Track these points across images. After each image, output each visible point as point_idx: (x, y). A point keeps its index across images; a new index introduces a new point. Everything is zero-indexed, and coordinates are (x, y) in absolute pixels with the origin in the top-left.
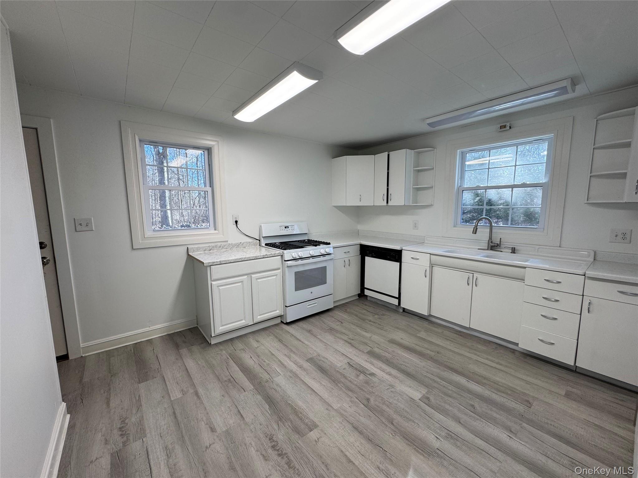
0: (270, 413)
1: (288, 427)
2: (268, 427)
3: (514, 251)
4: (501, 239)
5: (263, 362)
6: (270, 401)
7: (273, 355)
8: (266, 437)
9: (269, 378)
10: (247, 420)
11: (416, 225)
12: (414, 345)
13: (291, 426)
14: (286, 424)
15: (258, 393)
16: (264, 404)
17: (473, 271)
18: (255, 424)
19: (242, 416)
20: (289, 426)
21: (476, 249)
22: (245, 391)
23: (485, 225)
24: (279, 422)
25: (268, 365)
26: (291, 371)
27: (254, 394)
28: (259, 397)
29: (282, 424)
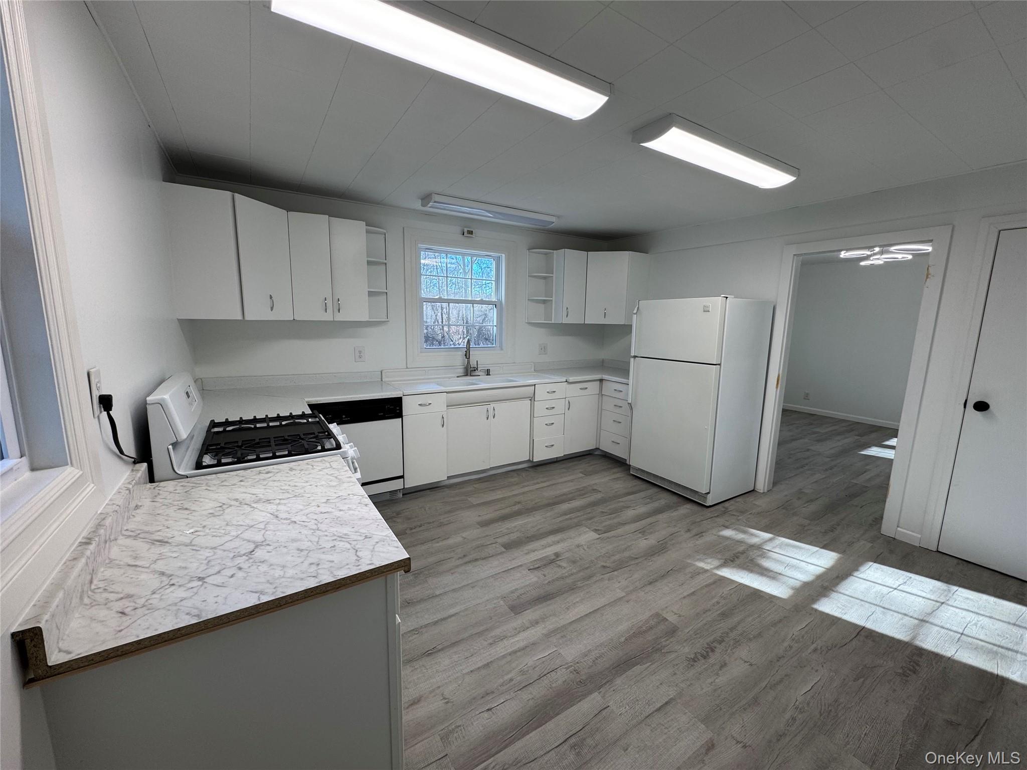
0: (650, 664)
1: (668, 642)
2: (677, 665)
3: (488, 373)
4: (477, 361)
5: (512, 683)
6: (623, 665)
7: (487, 665)
8: (692, 666)
9: (567, 668)
10: (672, 693)
11: (361, 354)
12: (498, 513)
13: (665, 639)
14: (664, 643)
15: (610, 683)
16: (633, 671)
17: (488, 402)
18: (677, 682)
19: (667, 703)
20: (667, 640)
21: (454, 377)
22: (607, 705)
23: (440, 347)
24: (663, 651)
25: (522, 672)
26: (548, 635)
27: (612, 689)
28: (618, 681)
29: (667, 648)
